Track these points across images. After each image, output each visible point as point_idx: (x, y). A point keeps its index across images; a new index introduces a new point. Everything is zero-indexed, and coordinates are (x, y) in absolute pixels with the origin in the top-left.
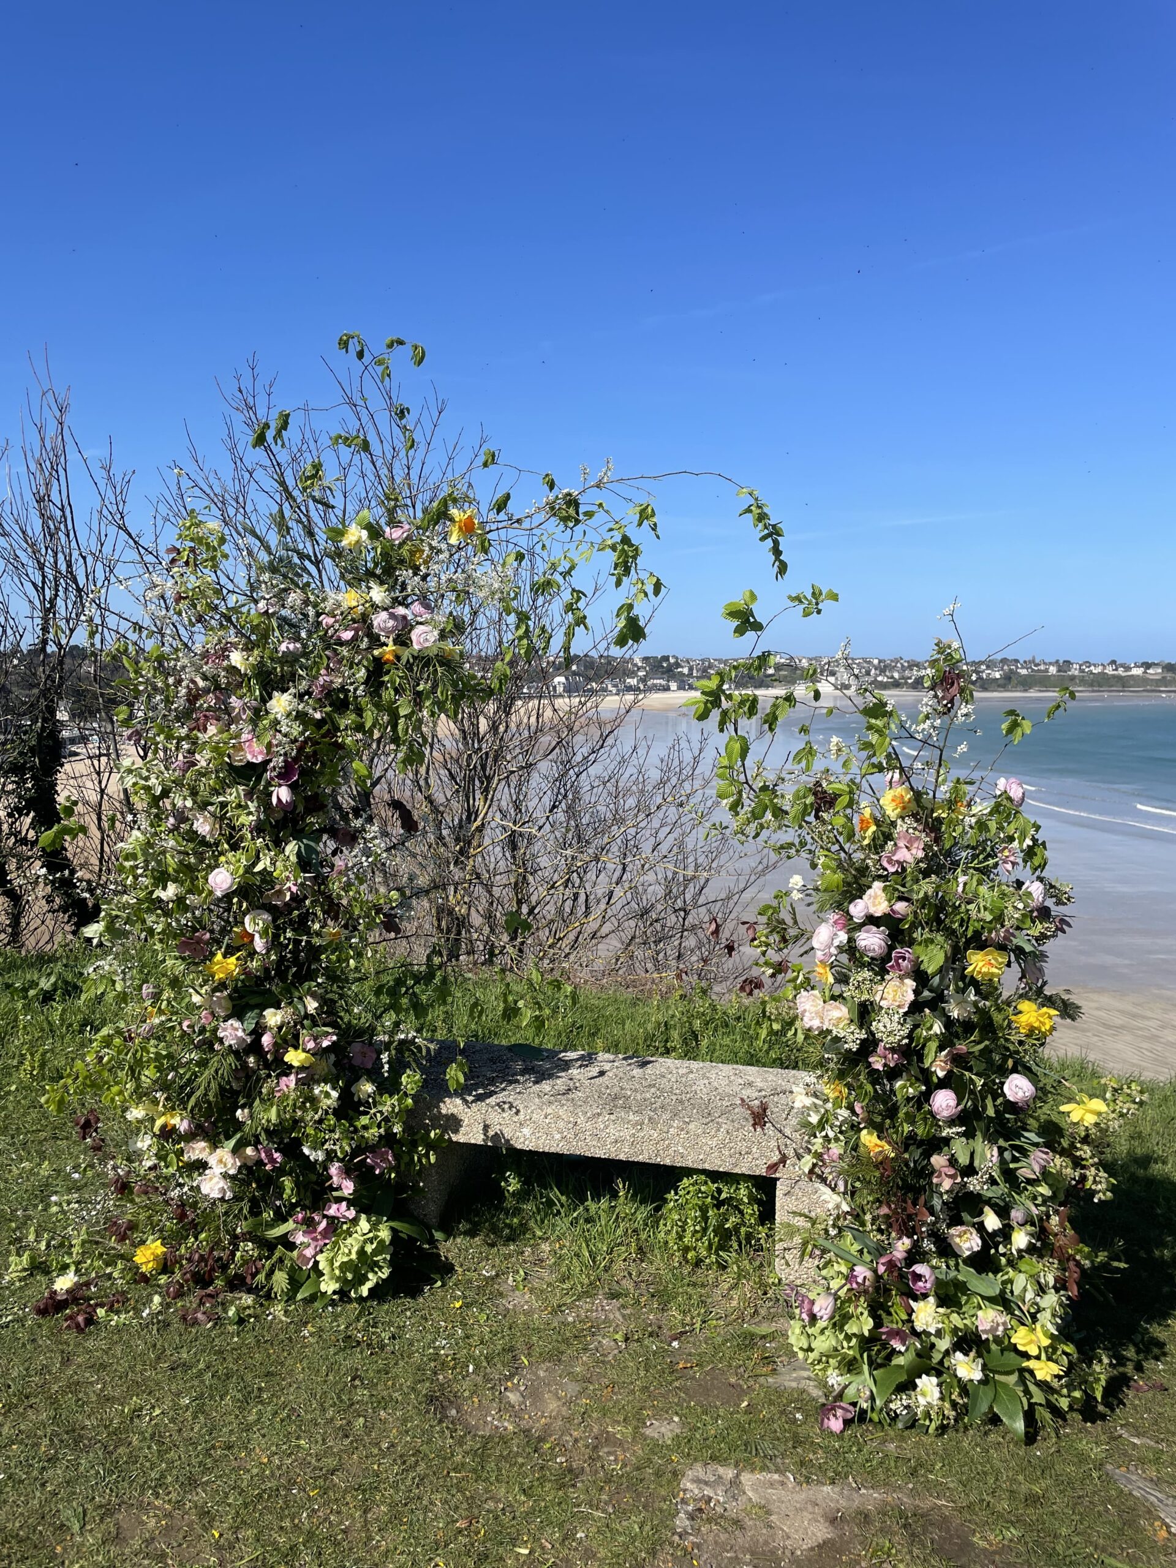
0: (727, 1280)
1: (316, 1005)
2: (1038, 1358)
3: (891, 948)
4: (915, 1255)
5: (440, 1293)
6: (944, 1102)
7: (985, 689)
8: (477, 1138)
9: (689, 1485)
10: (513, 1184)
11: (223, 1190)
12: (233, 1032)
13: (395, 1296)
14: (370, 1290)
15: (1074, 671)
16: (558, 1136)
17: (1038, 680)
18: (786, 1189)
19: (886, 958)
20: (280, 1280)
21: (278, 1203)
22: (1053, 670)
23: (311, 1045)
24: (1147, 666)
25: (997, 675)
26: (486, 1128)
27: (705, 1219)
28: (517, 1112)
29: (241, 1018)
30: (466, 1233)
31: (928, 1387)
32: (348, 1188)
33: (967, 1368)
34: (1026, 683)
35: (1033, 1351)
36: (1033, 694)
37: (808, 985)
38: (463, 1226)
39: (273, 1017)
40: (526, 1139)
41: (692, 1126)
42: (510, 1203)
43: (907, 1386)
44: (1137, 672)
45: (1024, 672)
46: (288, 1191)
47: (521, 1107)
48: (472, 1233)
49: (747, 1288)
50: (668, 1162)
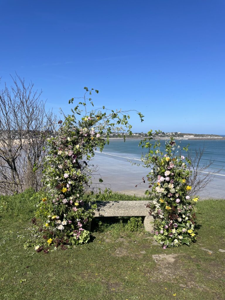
0: (138, 232)
1: (79, 195)
2: (192, 233)
3: (170, 180)
4: (173, 223)
5: (96, 241)
6: (178, 200)
7: (110, 138)
8: (98, 216)
9: (154, 257)
10: (100, 223)
11: (63, 228)
12: (65, 201)
13: (90, 242)
14: (87, 241)
15: (125, 135)
16: (111, 214)
17: (119, 136)
18: (147, 217)
19: (170, 181)
20: (73, 242)
21: (71, 229)
22: (121, 134)
23: (78, 202)
24: (136, 134)
25: (112, 135)
26: (99, 214)
27: (135, 224)
28: (105, 211)
29: (66, 198)
30: (95, 232)
31: (176, 241)
32: (81, 225)
33: (181, 237)
34: (117, 137)
35: (191, 233)
36: (118, 138)
37: (157, 186)
38: (95, 231)
39: (71, 198)
40: (106, 214)
41: (133, 210)
42: (99, 226)
43: (173, 241)
44: (135, 135)
45: (117, 134)
46: (73, 227)
47: (105, 210)
48: (96, 231)
49: (142, 233)
50: (129, 216)
